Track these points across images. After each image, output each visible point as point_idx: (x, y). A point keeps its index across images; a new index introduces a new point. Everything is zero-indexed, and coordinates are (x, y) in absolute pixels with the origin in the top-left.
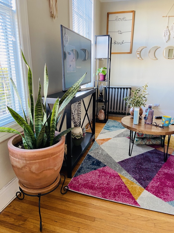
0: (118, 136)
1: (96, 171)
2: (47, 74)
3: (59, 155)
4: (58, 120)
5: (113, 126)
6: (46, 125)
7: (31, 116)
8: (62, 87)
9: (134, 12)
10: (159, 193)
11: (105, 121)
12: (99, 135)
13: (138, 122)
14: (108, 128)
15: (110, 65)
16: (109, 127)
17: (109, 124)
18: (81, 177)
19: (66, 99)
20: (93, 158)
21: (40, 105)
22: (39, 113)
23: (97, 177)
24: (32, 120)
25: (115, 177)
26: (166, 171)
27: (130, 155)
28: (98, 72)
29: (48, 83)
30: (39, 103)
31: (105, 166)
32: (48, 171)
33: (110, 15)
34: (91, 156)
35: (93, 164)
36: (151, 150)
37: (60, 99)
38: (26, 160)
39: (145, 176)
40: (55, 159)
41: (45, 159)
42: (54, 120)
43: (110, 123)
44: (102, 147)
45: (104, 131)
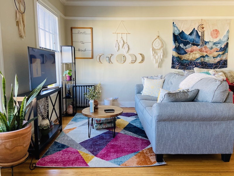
0: (83, 125)
1: (60, 152)
2: (17, 81)
3: (27, 136)
4: (26, 112)
5: (80, 118)
6: (17, 115)
7: (5, 110)
8: (30, 88)
9: (92, 29)
10: (104, 157)
11: (73, 115)
12: (67, 126)
13: (93, 111)
14: (75, 120)
15: (75, 68)
16: (77, 119)
17: (76, 117)
18: (47, 158)
19: (32, 96)
20: (59, 143)
21: (12, 102)
22: (11, 107)
23: (61, 155)
24: (5, 113)
25: (74, 153)
26: (112, 143)
27: (89, 137)
28: (64, 74)
29: (18, 86)
30: (11, 100)
31: (68, 147)
32: (19, 147)
33: (73, 30)
34: (57, 142)
35: (59, 147)
36: (106, 131)
37: (27, 97)
38: (2, 140)
39: (97, 149)
40: (23, 138)
41: (16, 138)
42: (22, 111)
43: (78, 116)
44: (68, 135)
45: (72, 123)
